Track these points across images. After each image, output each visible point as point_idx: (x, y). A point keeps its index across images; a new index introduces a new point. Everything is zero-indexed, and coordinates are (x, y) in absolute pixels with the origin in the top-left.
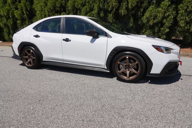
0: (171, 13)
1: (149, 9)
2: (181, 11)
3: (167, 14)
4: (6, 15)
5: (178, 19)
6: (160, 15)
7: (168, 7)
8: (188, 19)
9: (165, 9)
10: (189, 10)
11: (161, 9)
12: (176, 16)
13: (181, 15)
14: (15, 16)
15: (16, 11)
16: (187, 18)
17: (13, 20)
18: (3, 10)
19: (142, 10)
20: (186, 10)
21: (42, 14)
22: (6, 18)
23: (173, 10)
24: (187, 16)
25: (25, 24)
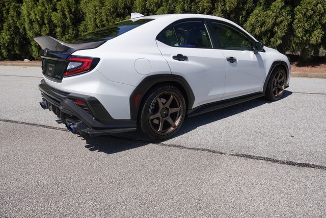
0: (285, 18)
1: (254, 12)
2: (299, 16)
3: (280, 19)
4: (39, 20)
5: (295, 26)
6: (270, 22)
7: (281, 9)
8: (307, 26)
9: (276, 12)
10: (309, 14)
11: (271, 13)
12: (292, 22)
13: (299, 21)
14: (52, 21)
15: (55, 13)
16: (306, 24)
17: (50, 27)
18: (34, 12)
19: (244, 13)
20: (305, 14)
21: (96, 19)
22: (39, 24)
23: (288, 14)
24: (306, 22)
25: (69, 33)
